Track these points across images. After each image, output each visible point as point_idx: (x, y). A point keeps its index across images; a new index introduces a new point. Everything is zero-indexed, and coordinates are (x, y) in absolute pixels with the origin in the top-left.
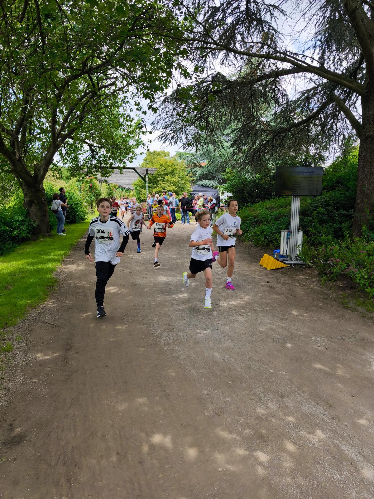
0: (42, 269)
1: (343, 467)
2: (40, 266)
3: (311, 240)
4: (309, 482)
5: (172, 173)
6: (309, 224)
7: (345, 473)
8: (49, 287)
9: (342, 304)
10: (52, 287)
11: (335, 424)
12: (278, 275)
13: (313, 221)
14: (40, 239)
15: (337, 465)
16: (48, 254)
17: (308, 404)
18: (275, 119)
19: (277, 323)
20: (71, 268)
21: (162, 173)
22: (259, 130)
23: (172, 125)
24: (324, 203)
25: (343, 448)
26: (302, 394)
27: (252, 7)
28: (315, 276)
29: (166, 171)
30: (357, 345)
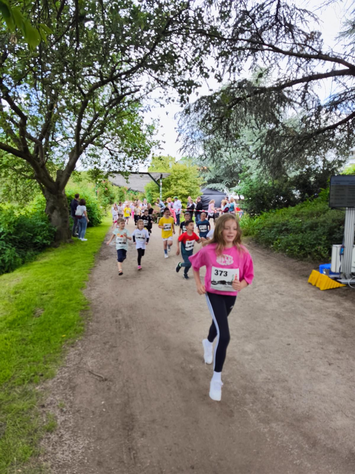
8: (83, 312)
12: (337, 298)
14: (62, 246)
21: (175, 177)
29: (179, 176)
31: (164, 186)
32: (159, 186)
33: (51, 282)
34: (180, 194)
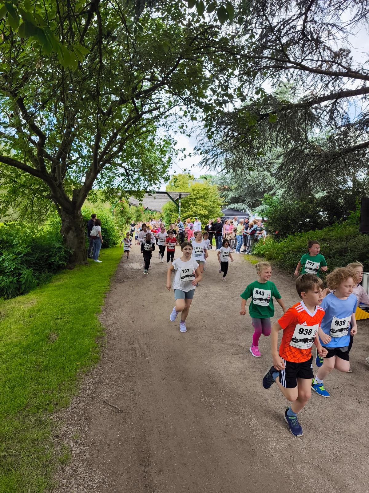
5: (204, 197)
14: (77, 268)
21: (194, 197)
22: (307, 155)
29: (198, 195)
31: (183, 205)
32: (178, 206)
33: (66, 306)
34: (199, 215)
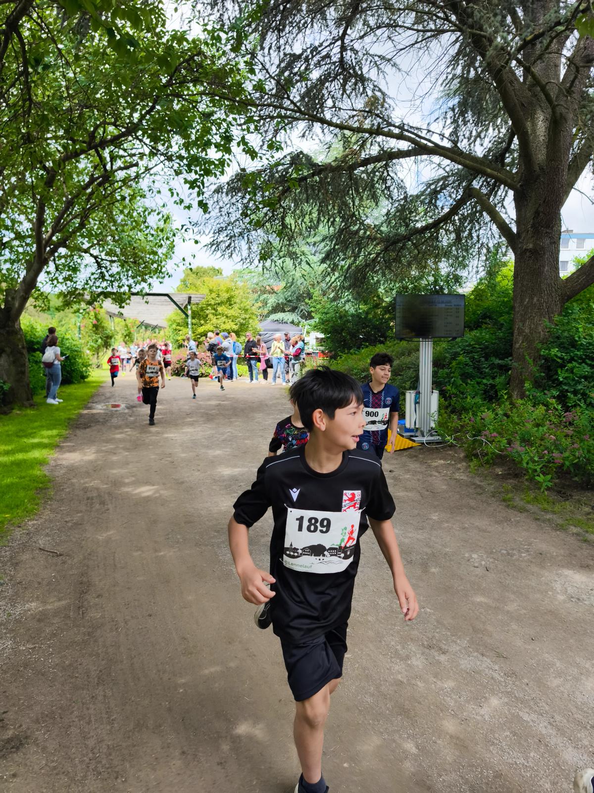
0: (25, 461)
1: (528, 746)
2: (20, 456)
3: (450, 405)
4: (481, 773)
5: (229, 302)
6: (446, 380)
7: (532, 754)
8: (39, 490)
9: (504, 500)
10: (44, 491)
11: (511, 682)
12: (404, 459)
13: (452, 375)
14: (16, 411)
15: (520, 743)
16: (32, 435)
17: (469, 656)
18: (388, 222)
19: (410, 535)
20: (72, 458)
21: (213, 302)
22: (363, 238)
23: (229, 228)
24: (467, 348)
25: (526, 717)
26: (458, 641)
27: (348, 58)
28: (461, 460)
29: (219, 300)
30: (531, 562)
31: (194, 316)
32: (187, 316)
